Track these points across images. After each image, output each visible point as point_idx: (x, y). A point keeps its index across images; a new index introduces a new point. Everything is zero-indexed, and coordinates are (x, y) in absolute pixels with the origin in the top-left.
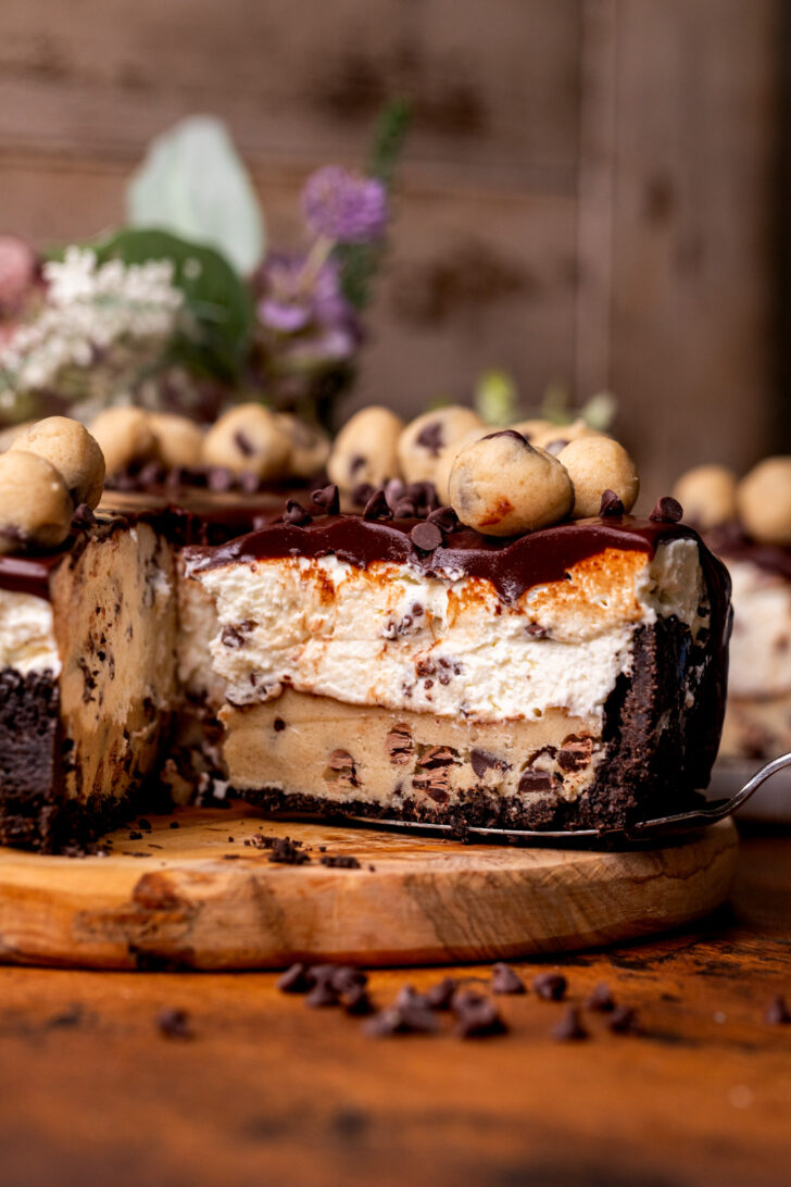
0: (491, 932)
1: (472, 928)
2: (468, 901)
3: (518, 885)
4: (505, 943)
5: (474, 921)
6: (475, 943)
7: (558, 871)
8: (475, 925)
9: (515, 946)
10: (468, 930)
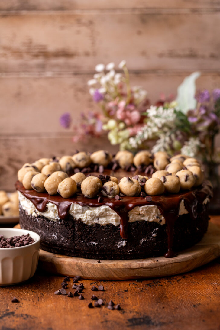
0: (93, 275)
1: (89, 274)
2: (88, 269)
3: (99, 268)
4: (96, 277)
5: (89, 272)
6: (90, 276)
7: (109, 266)
8: (90, 273)
9: (99, 278)
10: (88, 274)
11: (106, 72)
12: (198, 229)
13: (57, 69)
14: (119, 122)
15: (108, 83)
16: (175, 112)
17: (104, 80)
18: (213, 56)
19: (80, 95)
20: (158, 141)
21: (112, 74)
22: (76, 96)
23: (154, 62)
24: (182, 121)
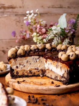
11: (30, 14)
12: (75, 76)
13: (9, 14)
14: (37, 33)
15: (31, 18)
16: (60, 28)
17: (30, 17)
18: (69, 7)
19: (18, 23)
20: (54, 40)
21: (33, 14)
22: (16, 24)
23: (46, 10)
24: (62, 32)
